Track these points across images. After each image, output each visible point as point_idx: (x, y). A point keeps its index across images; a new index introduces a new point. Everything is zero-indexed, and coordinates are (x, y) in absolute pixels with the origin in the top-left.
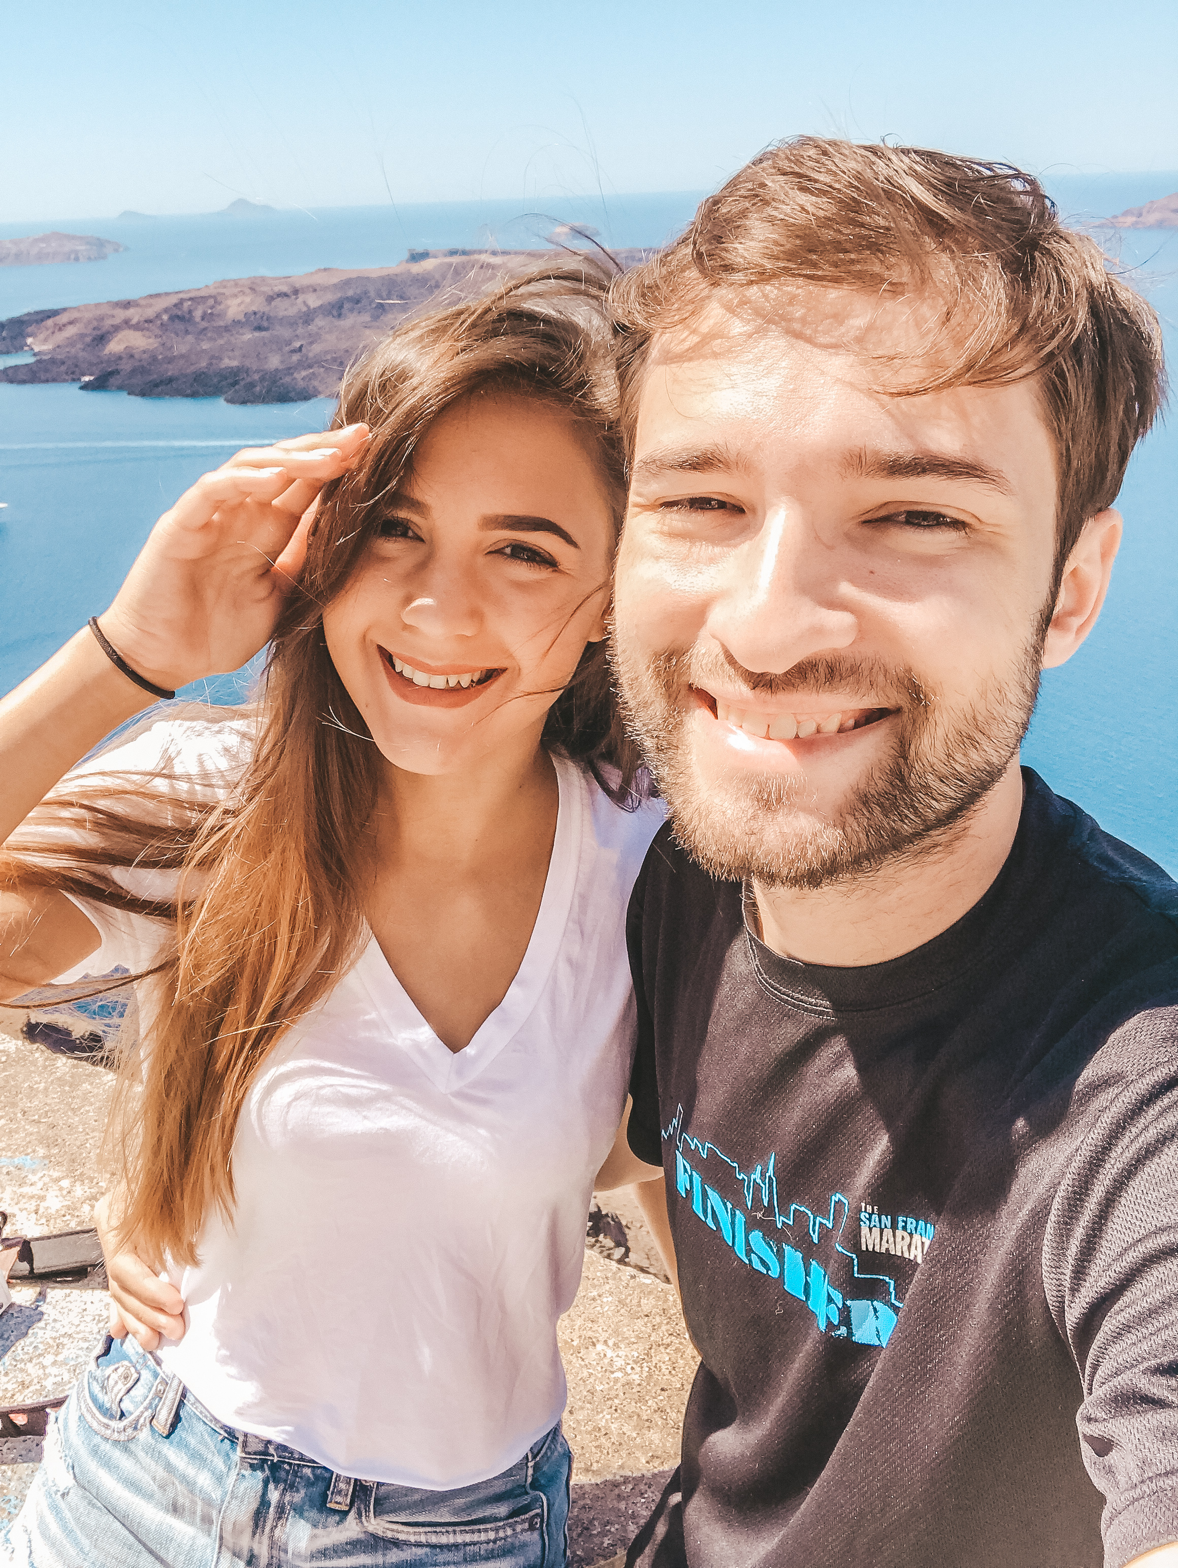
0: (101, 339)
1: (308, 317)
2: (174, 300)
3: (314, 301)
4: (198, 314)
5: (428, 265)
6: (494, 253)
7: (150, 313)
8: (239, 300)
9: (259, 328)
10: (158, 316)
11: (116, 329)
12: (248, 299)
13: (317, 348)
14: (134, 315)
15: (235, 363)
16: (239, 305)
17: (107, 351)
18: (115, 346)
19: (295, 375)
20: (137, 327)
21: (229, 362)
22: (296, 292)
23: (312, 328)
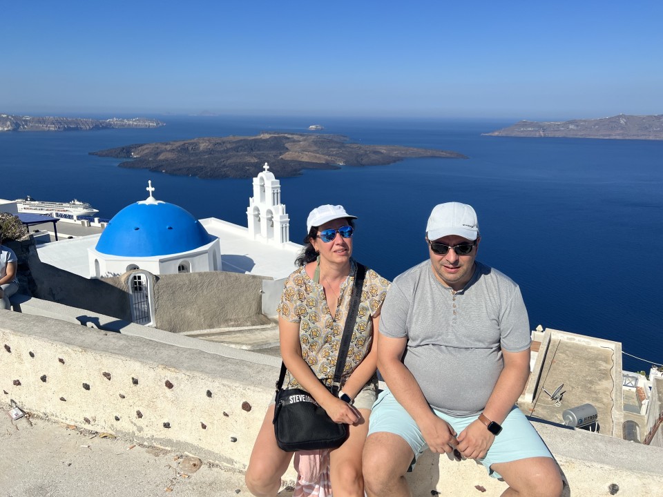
0: (157, 154)
1: (227, 151)
2: (182, 143)
3: (229, 146)
4: (190, 148)
6: (289, 134)
7: (174, 147)
9: (211, 154)
10: (177, 148)
11: (162, 152)
12: (207, 144)
13: (229, 161)
14: (168, 147)
15: (202, 165)
16: (204, 146)
17: (159, 158)
18: (161, 157)
20: (169, 151)
21: (199, 164)
22: (224, 143)
23: (228, 155)
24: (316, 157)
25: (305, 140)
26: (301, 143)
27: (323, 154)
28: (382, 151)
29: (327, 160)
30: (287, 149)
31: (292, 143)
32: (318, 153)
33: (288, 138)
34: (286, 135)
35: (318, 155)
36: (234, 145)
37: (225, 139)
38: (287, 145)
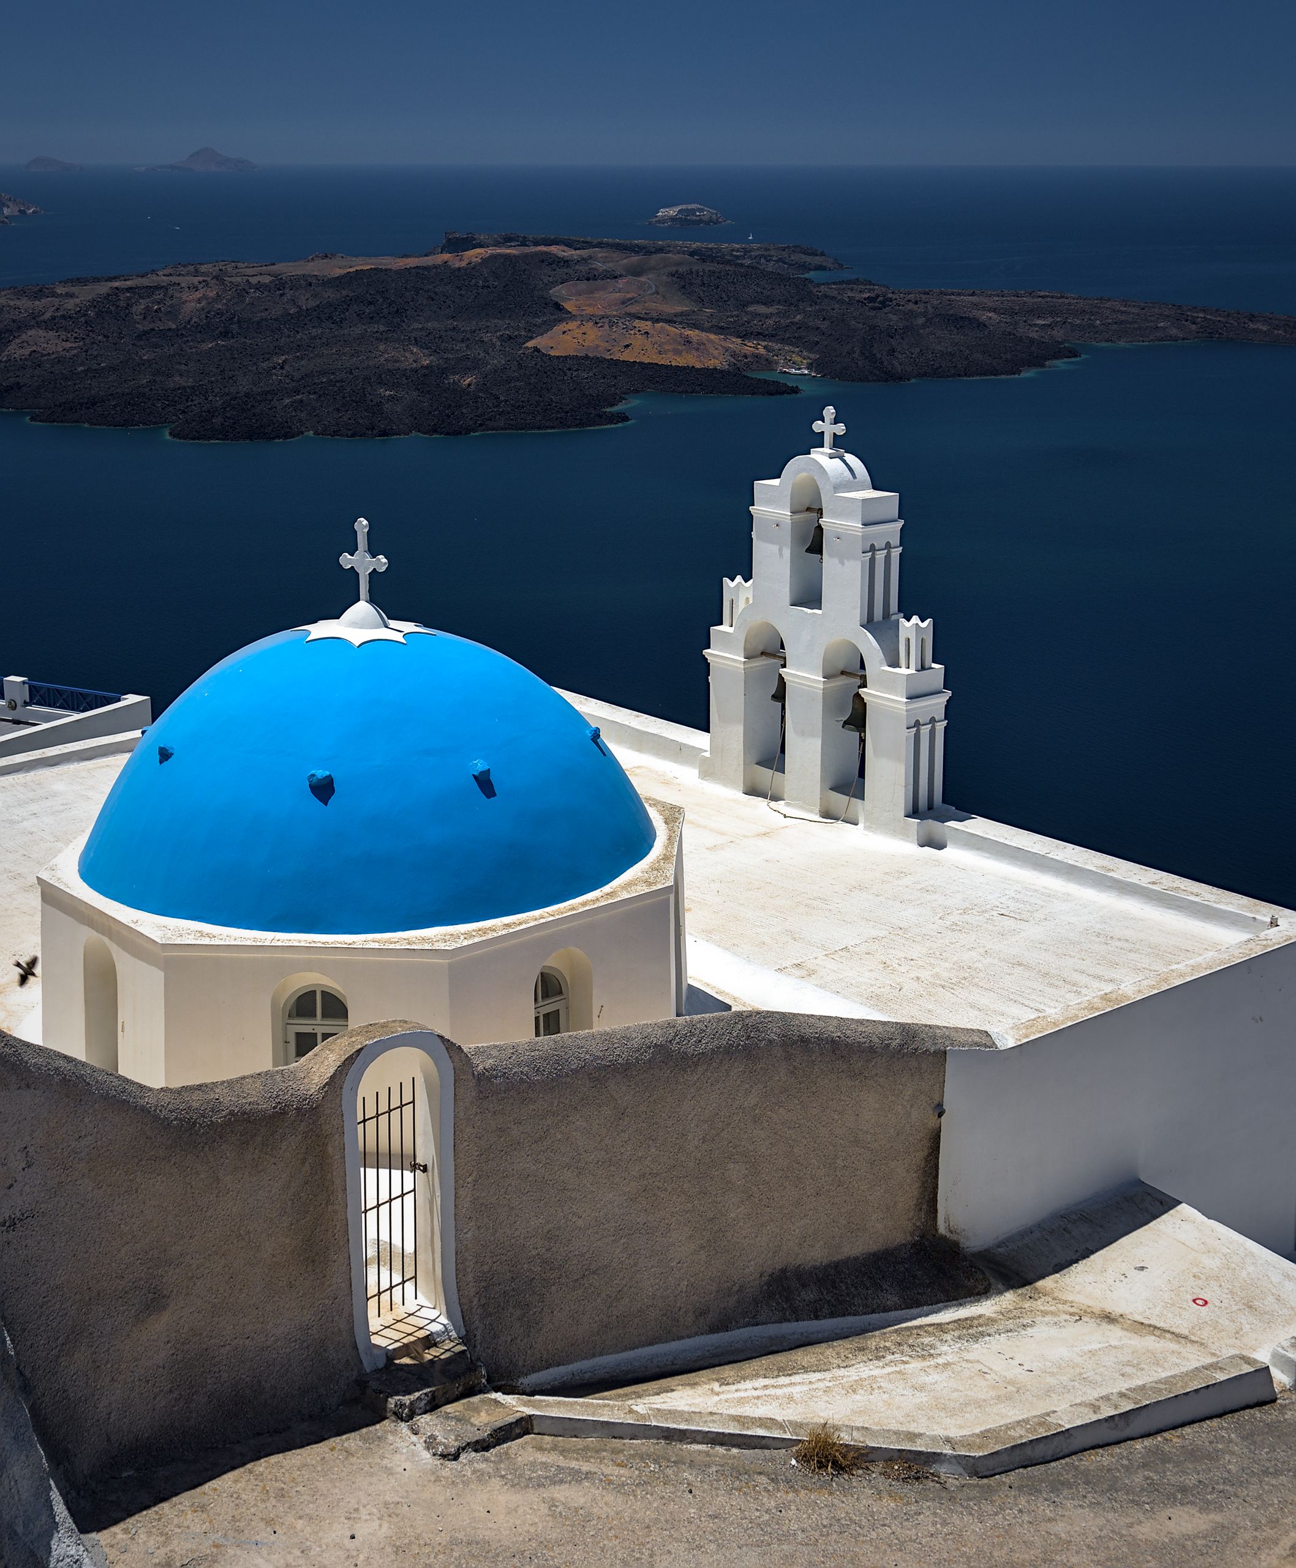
1: (296, 320)
2: (104, 288)
3: (306, 301)
4: (139, 311)
5: (475, 255)
6: (569, 244)
7: (72, 306)
8: (198, 295)
9: (225, 334)
10: (82, 309)
11: (20, 326)
12: (212, 294)
13: (306, 365)
15: (190, 382)
16: (199, 301)
18: (16, 350)
19: (275, 403)
20: (50, 325)
22: (285, 285)
23: (304, 336)
24: (688, 342)
25: (636, 271)
26: (621, 283)
27: (719, 330)
28: (984, 316)
29: (734, 355)
30: (558, 307)
31: (583, 285)
32: (695, 326)
33: (566, 262)
34: (554, 249)
35: (693, 334)
36: (330, 295)
37: (289, 269)
38: (558, 292)
